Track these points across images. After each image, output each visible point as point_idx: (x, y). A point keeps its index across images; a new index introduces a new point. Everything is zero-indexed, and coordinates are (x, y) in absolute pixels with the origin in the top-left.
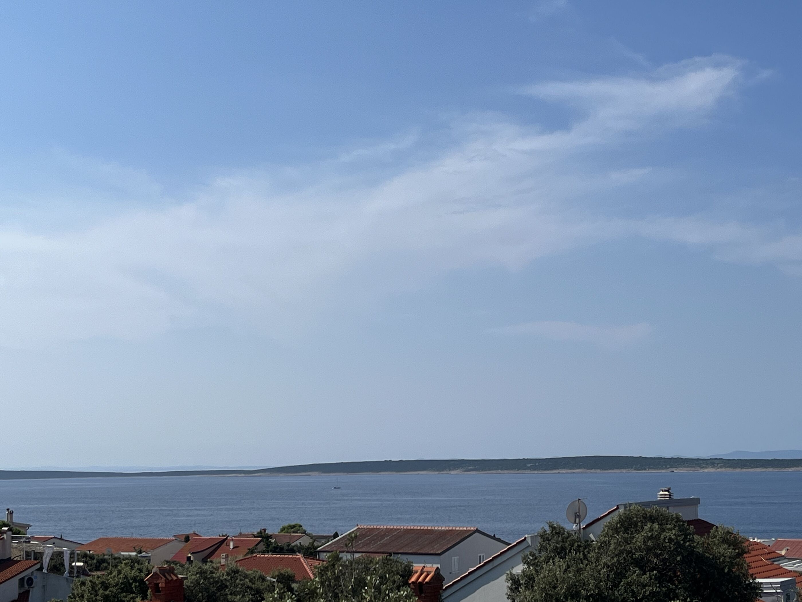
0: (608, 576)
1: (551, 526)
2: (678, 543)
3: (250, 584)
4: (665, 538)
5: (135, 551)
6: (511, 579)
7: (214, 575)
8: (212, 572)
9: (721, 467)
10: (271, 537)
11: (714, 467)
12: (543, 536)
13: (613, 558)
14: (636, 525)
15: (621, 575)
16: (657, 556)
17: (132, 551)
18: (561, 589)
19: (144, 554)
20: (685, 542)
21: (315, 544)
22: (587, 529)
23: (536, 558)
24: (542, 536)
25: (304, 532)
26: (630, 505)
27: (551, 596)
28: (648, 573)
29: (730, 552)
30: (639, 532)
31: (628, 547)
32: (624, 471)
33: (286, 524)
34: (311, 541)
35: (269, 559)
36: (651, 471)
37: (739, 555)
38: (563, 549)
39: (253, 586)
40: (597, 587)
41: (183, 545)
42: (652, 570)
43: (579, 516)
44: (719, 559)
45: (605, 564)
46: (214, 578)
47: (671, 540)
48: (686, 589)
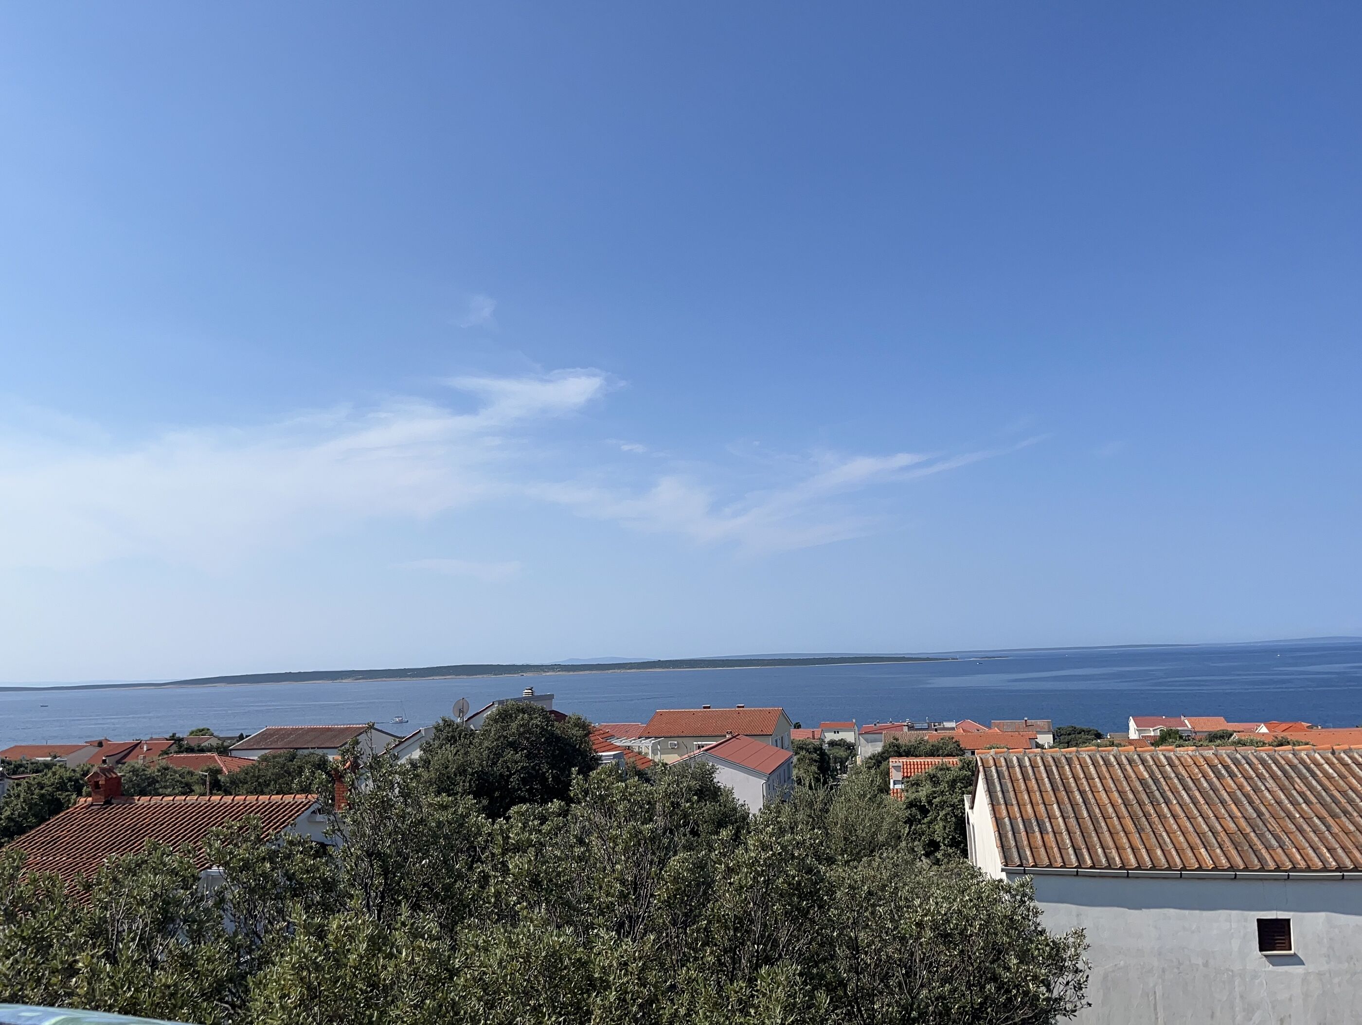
0: (489, 756)
1: (444, 721)
2: (542, 727)
3: (180, 779)
4: (533, 725)
5: (50, 756)
6: (410, 763)
7: (146, 772)
8: (144, 770)
9: (559, 671)
10: (182, 739)
11: (554, 671)
12: (438, 729)
13: (493, 742)
14: (511, 716)
15: (499, 756)
16: (527, 739)
17: (47, 757)
18: (452, 768)
19: (58, 759)
20: (548, 727)
21: (225, 744)
22: (469, 722)
23: (431, 746)
24: (436, 728)
25: (212, 735)
26: (507, 700)
27: (444, 775)
28: (520, 753)
29: (581, 733)
30: (512, 721)
31: (505, 733)
32: (485, 676)
33: (194, 729)
34: (220, 742)
35: (184, 758)
36: (506, 675)
37: (587, 735)
38: (453, 737)
39: (183, 780)
40: (481, 765)
41: (98, 749)
42: (522, 750)
43: (463, 712)
44: (572, 738)
45: (487, 747)
46: (146, 775)
47: (537, 726)
48: (547, 763)
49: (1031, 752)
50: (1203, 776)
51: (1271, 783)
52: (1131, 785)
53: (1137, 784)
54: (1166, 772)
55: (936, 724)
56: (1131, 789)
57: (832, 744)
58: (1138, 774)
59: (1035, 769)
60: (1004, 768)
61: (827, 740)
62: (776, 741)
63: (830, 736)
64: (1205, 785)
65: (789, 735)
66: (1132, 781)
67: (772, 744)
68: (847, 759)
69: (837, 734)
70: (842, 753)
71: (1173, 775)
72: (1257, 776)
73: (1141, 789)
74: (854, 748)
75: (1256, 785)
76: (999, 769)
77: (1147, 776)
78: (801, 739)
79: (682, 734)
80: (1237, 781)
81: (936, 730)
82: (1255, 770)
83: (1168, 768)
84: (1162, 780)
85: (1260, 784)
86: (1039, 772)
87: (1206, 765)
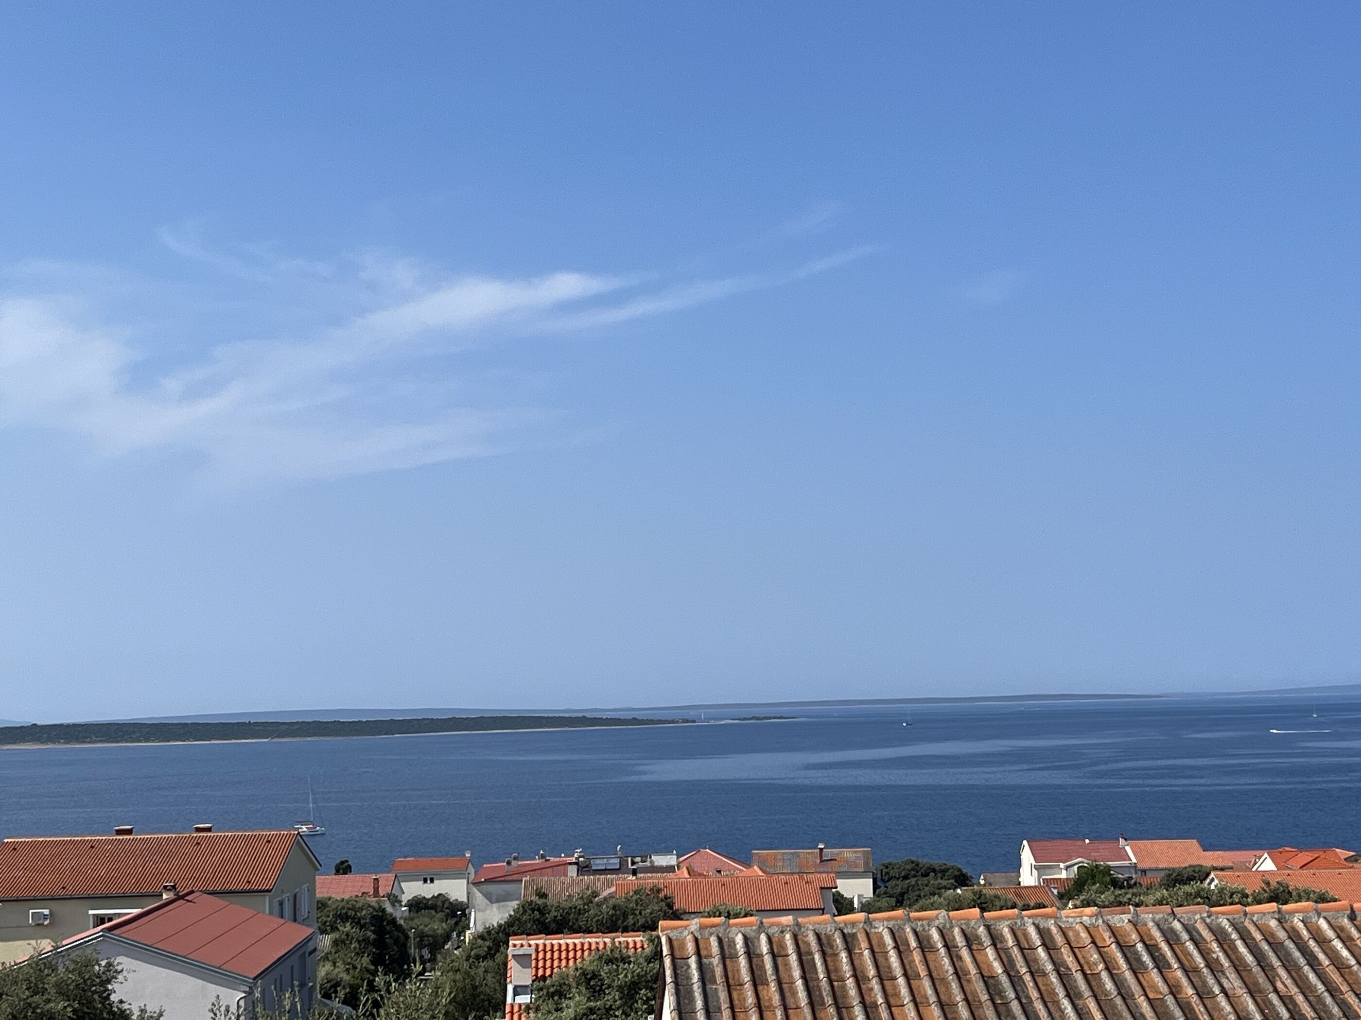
49: (772, 925)
50: (1107, 968)
51: (1232, 981)
52: (966, 988)
53: (979, 987)
54: (1036, 960)
55: (638, 859)
56: (966, 999)
57: (418, 905)
58: (983, 966)
59: (780, 960)
60: (716, 961)
61: (405, 899)
62: (281, 904)
63: (412, 889)
64: (1109, 985)
65: (312, 890)
66: (969, 981)
67: (271, 913)
68: (447, 938)
69: (428, 885)
70: (436, 925)
71: (1049, 967)
72: (1208, 966)
73: (984, 997)
74: (464, 914)
75: (1205, 983)
76: (704, 960)
77: (1000, 971)
78: (347, 897)
79: (62, 893)
80: (1170, 975)
81: (634, 872)
82: (1205, 954)
83: (1041, 952)
84: (1027, 978)
85: (1211, 981)
86: (787, 965)
87: (1113, 946)
